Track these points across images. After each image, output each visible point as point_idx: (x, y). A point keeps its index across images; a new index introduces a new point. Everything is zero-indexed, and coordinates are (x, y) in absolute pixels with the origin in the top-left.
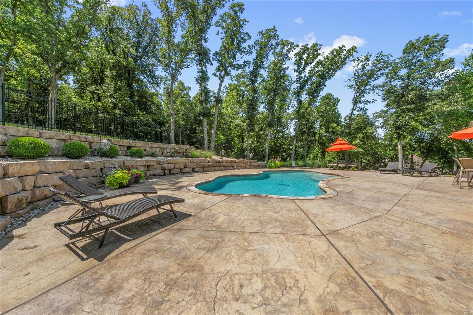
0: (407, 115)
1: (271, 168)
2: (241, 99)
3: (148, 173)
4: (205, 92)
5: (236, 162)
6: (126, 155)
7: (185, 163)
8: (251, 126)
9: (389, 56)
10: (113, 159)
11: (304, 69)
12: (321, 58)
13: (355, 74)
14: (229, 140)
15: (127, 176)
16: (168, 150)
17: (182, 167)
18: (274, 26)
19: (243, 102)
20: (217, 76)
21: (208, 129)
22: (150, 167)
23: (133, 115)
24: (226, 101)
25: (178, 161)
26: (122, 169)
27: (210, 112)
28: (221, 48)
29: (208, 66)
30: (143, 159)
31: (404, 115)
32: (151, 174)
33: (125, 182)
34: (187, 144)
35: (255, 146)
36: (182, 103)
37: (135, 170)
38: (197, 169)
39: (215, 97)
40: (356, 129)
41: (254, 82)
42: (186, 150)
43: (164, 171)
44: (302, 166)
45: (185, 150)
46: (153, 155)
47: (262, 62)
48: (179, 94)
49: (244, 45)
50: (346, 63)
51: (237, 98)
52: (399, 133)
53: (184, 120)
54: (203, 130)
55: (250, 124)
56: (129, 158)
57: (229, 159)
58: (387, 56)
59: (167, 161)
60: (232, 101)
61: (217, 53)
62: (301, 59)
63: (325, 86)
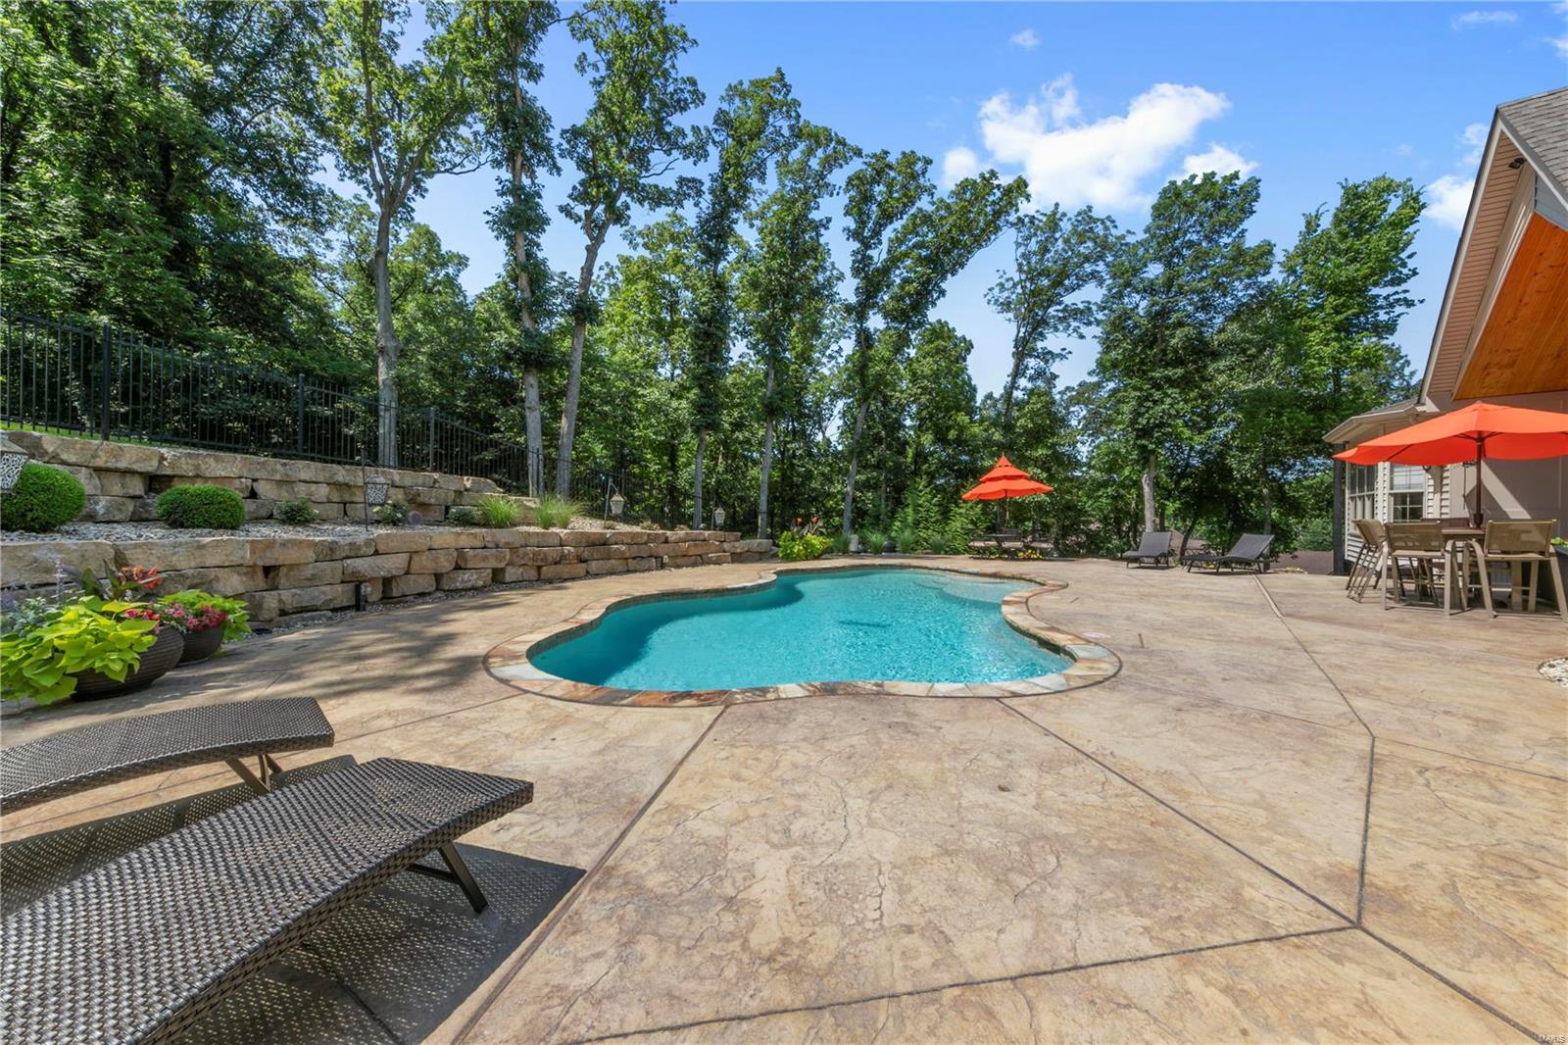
0: (1167, 395)
1: (794, 560)
2: (666, 316)
3: (271, 601)
4: (529, 271)
5: (666, 541)
6: (138, 519)
7: (460, 550)
8: (707, 411)
9: (1108, 223)
10: (47, 540)
11: (876, 233)
12: (924, 203)
13: (1020, 265)
14: (624, 459)
15: (129, 632)
16: (373, 495)
17: (445, 564)
18: (779, 70)
19: (674, 324)
20: (578, 219)
21: (543, 418)
22: (283, 571)
23: (188, 341)
24: (611, 317)
25: (424, 543)
26: (98, 592)
27: (553, 350)
28: (593, 112)
29: (542, 173)
30: (240, 536)
31: (1157, 395)
32: (288, 607)
33: (116, 667)
34: (461, 470)
35: (718, 482)
36: (426, 314)
37: (190, 595)
38: (511, 574)
39: (570, 296)
40: (1027, 431)
41: (714, 255)
42: (459, 493)
43: (358, 589)
44: (878, 551)
45: (452, 495)
46: (295, 517)
47: (744, 190)
48: (415, 277)
49: (678, 120)
50: (998, 229)
51: (652, 312)
52: (1144, 447)
53: (438, 375)
54: (523, 417)
55: (703, 405)
56: (155, 534)
57: (637, 529)
58: (1103, 223)
59: (368, 542)
60: (632, 317)
61: (574, 133)
62: (867, 198)
63: (942, 293)
